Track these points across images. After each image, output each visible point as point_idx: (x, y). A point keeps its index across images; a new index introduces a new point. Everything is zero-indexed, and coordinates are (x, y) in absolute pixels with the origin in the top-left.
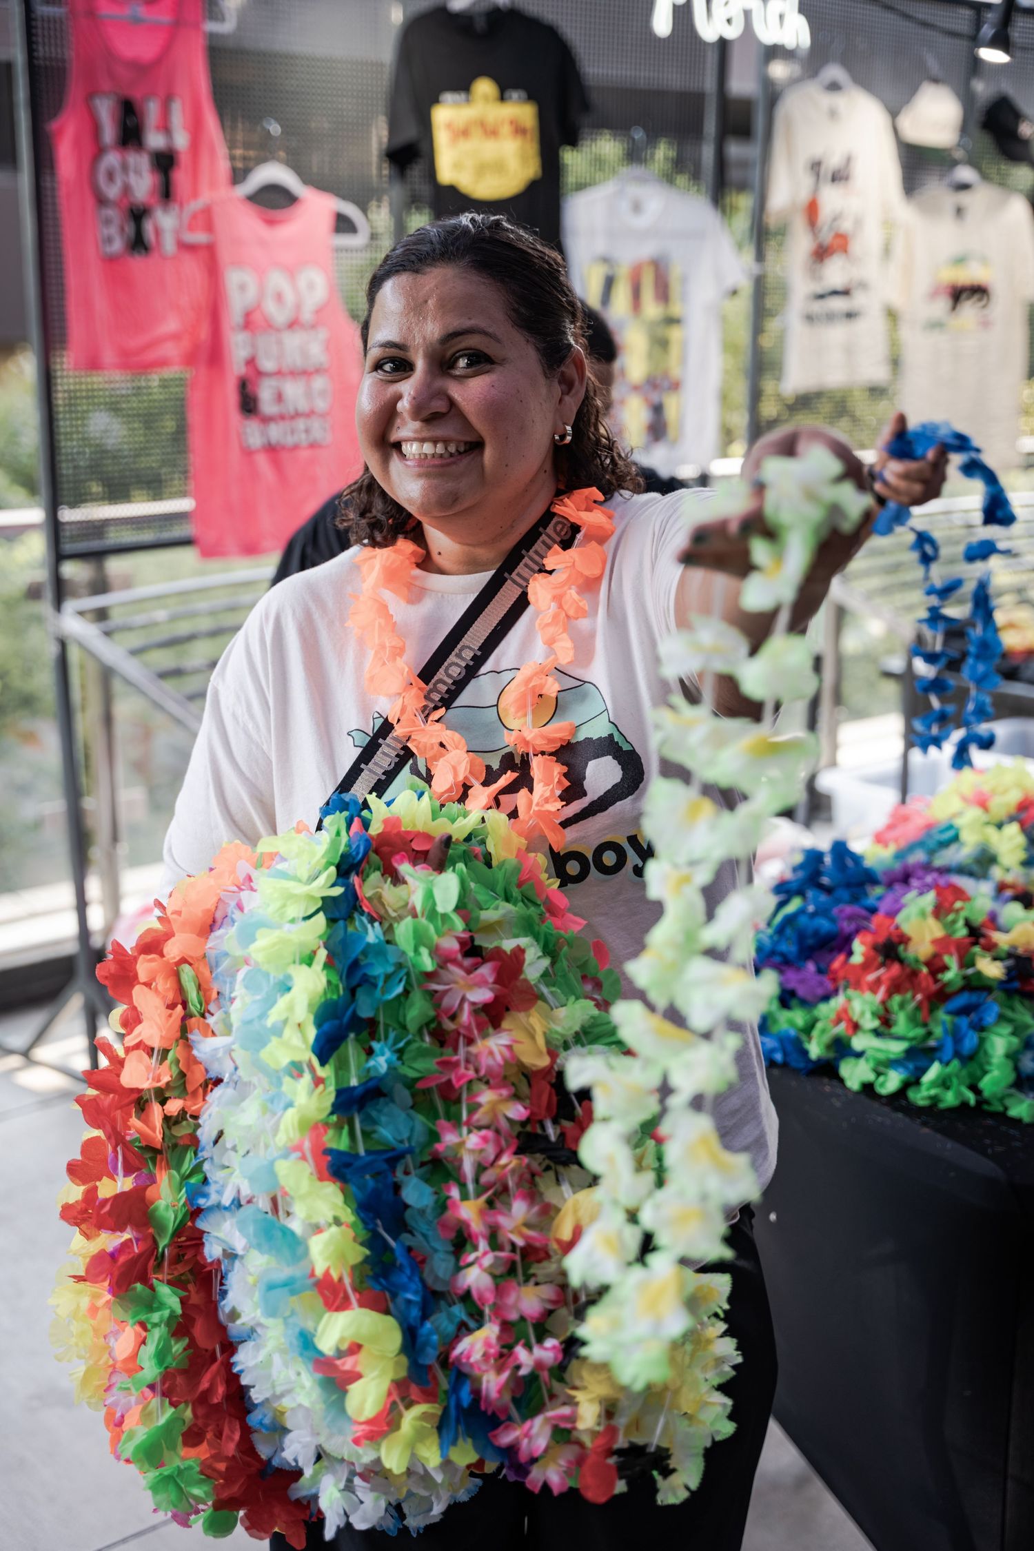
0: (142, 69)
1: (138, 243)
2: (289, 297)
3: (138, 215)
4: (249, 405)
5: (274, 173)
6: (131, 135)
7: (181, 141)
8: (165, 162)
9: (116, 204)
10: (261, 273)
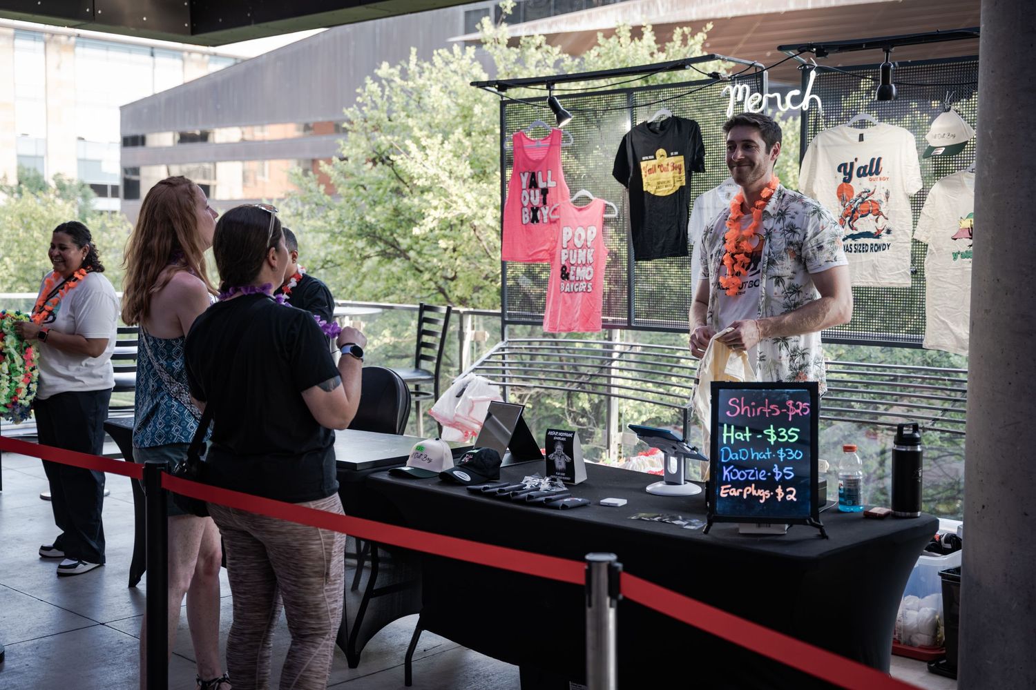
0: (538, 162)
1: (535, 219)
2: (583, 237)
3: (535, 210)
4: (565, 275)
5: (583, 192)
6: (533, 184)
7: (551, 184)
8: (545, 192)
9: (527, 207)
10: (574, 228)
